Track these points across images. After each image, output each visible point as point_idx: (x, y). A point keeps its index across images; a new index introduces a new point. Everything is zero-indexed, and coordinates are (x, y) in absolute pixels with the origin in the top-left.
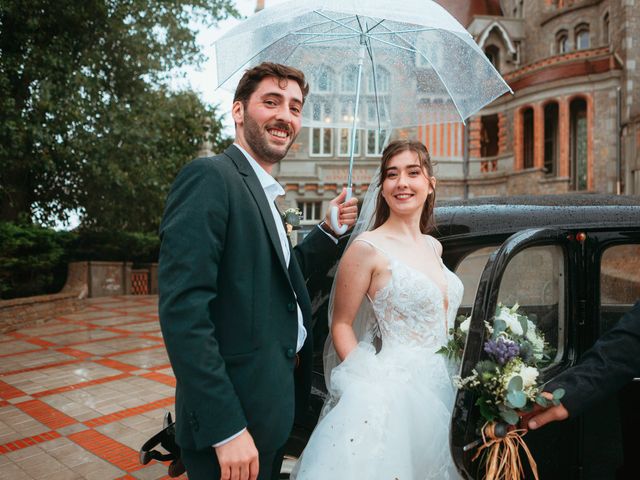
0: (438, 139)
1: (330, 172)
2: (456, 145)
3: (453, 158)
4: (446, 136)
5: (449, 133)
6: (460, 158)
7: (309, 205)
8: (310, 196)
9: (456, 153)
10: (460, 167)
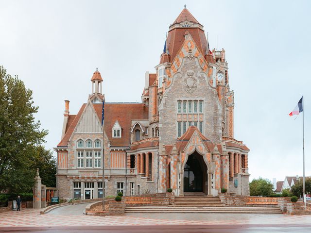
0: (117, 162)
1: (82, 173)
2: (123, 164)
3: (122, 168)
4: (120, 161)
5: (121, 160)
6: (125, 169)
7: (77, 183)
8: (77, 180)
9: (123, 167)
10: (125, 171)
